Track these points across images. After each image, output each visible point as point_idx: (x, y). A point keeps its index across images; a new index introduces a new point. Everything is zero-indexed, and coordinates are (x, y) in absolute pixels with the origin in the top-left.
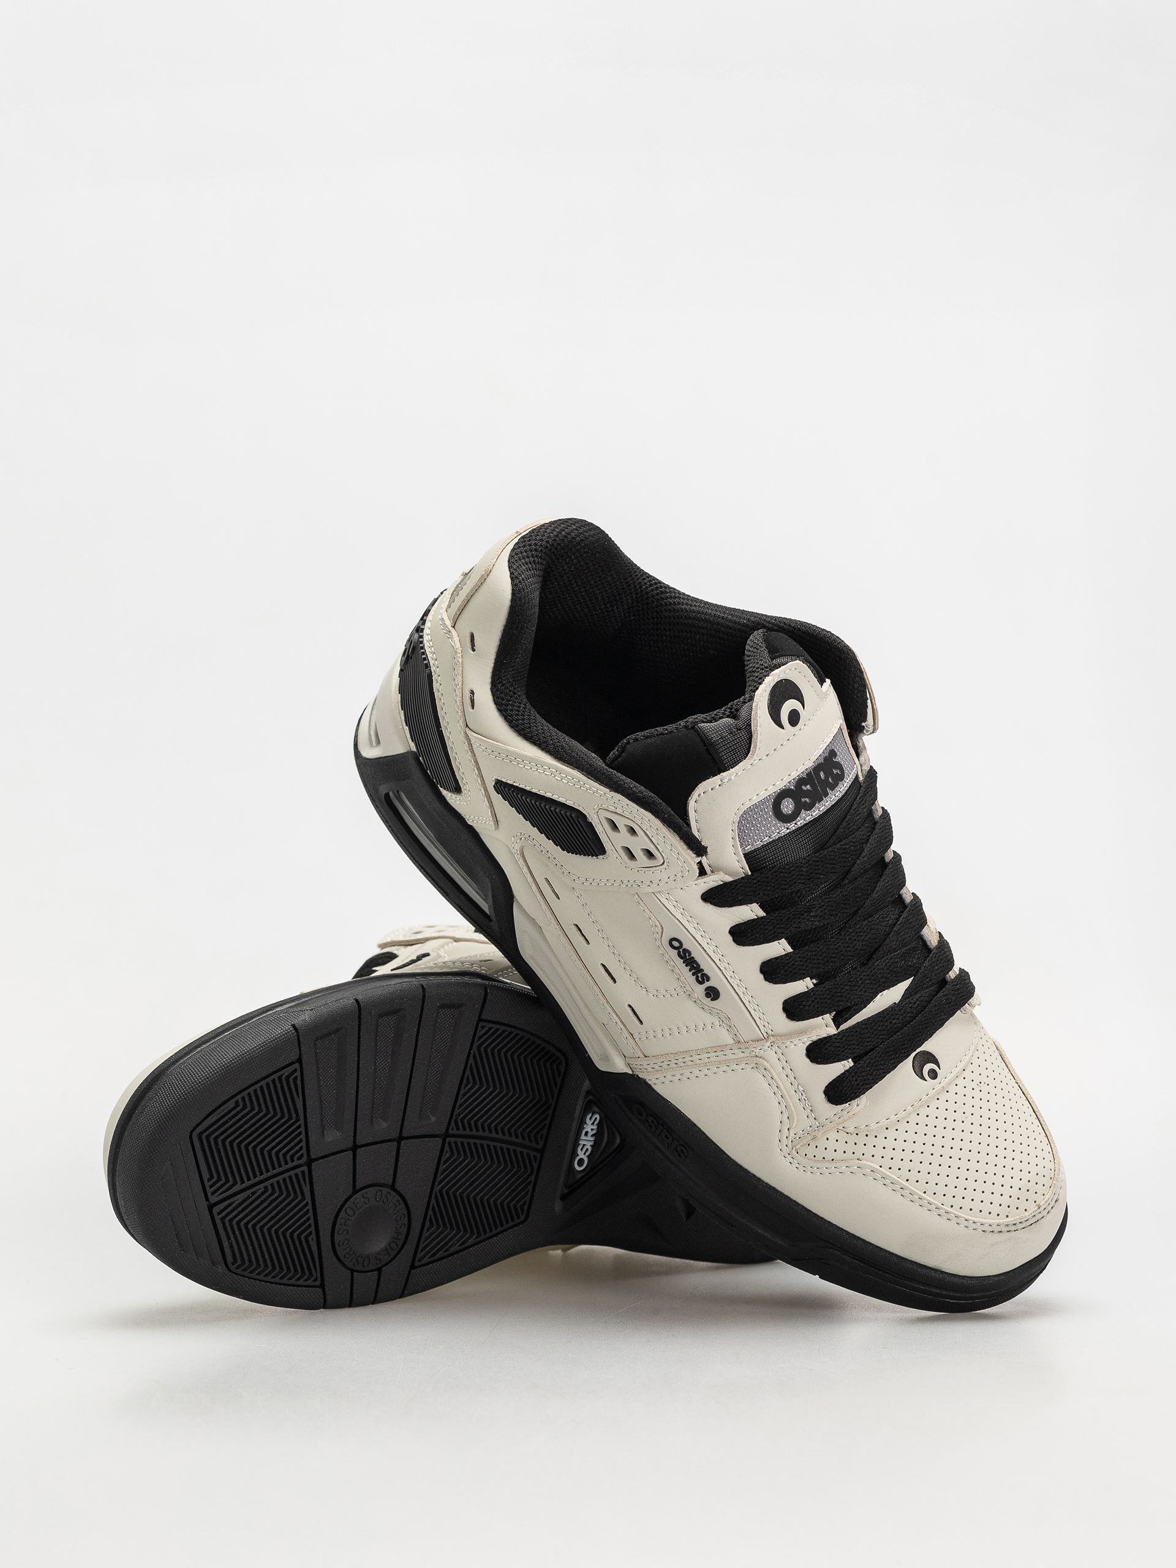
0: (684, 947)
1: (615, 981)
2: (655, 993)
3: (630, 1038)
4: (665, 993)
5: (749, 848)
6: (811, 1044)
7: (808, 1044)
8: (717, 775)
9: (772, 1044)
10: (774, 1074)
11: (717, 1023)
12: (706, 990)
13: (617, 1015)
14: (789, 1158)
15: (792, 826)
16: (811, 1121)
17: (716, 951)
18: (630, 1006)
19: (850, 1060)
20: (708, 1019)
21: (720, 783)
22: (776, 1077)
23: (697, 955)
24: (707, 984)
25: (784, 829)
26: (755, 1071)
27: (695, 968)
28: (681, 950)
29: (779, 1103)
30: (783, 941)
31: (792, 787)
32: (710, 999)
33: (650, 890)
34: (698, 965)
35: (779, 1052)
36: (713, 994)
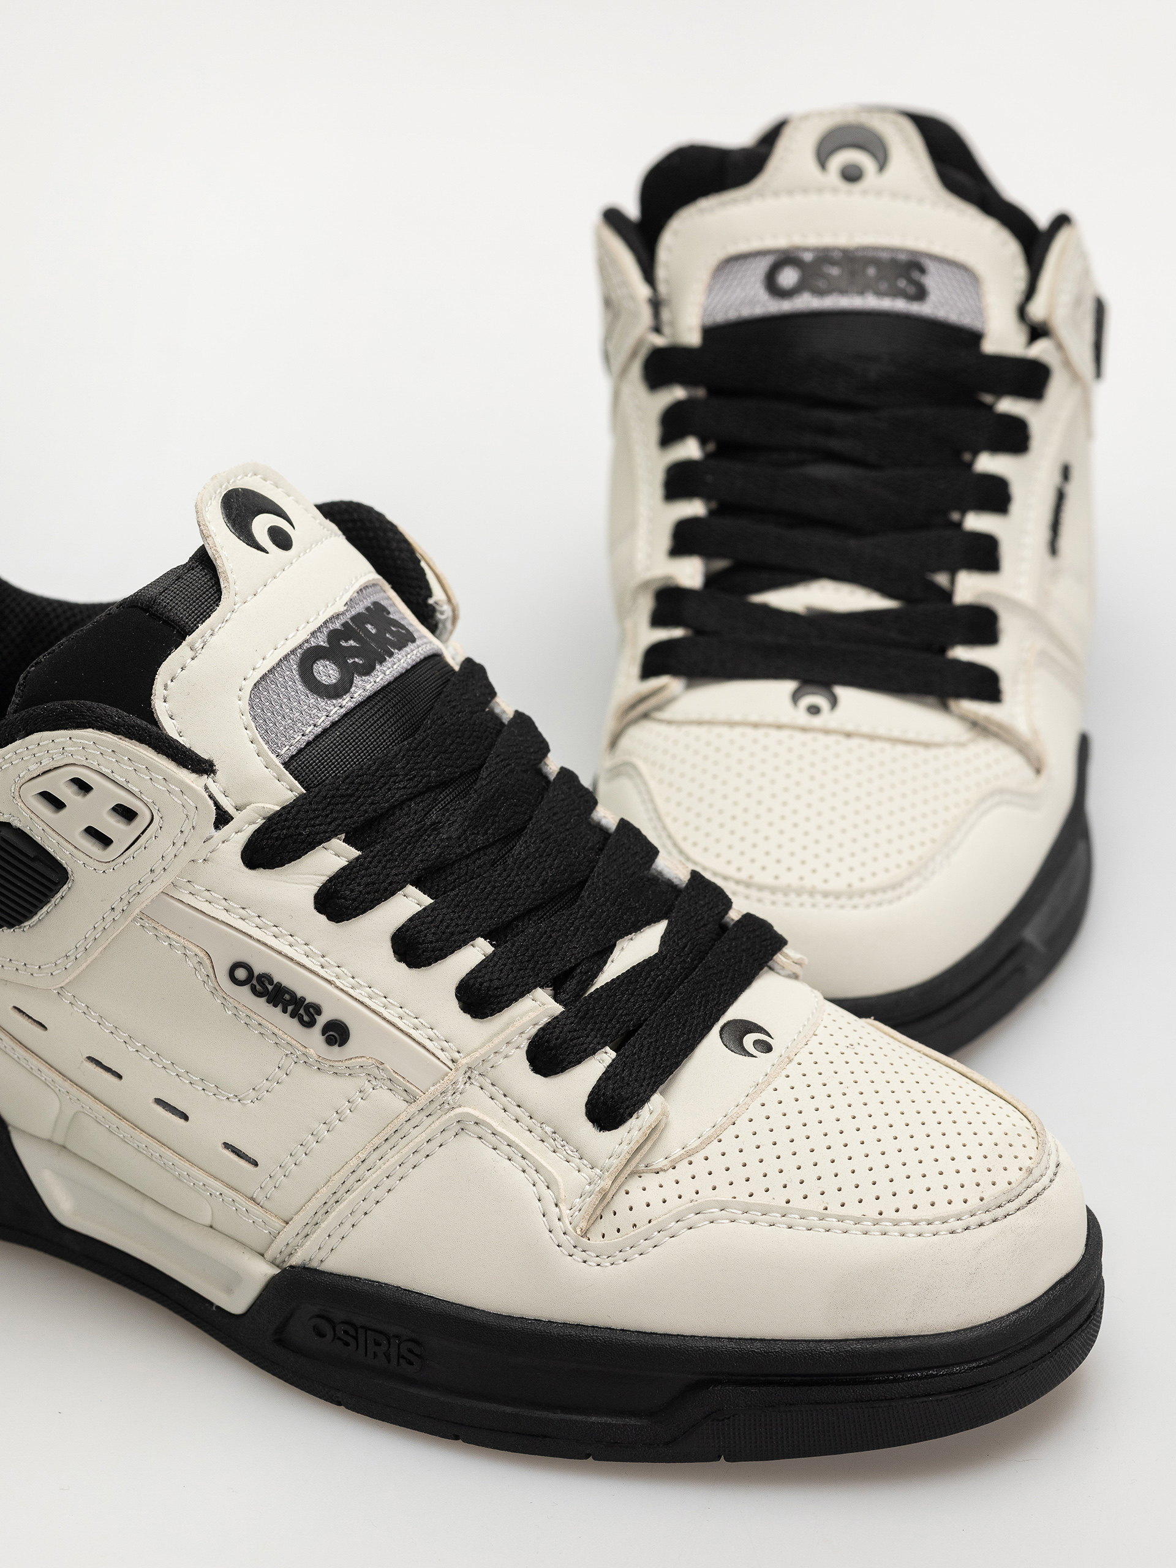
0: (256, 974)
1: (185, 1117)
2: (253, 1094)
3: (251, 1205)
4: (268, 1084)
5: (287, 751)
6: (530, 1045)
7: (525, 1045)
8: (180, 643)
9: (468, 1074)
10: (495, 1125)
11: (368, 1086)
12: (324, 1032)
13: (216, 1178)
14: (579, 1255)
15: (347, 703)
16: (587, 1172)
17: (309, 953)
18: (227, 1146)
19: (608, 1049)
20: (348, 1086)
21: (192, 654)
22: (500, 1129)
23: (285, 976)
24: (322, 1021)
25: (336, 709)
26: (463, 1136)
27: (289, 1003)
28: (254, 982)
29: (524, 1171)
30: (410, 889)
31: (322, 643)
32: (337, 1045)
33: (157, 888)
34: (293, 994)
35: (486, 1083)
36: (337, 1033)
